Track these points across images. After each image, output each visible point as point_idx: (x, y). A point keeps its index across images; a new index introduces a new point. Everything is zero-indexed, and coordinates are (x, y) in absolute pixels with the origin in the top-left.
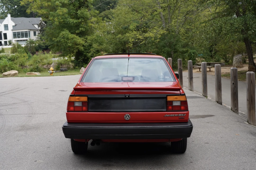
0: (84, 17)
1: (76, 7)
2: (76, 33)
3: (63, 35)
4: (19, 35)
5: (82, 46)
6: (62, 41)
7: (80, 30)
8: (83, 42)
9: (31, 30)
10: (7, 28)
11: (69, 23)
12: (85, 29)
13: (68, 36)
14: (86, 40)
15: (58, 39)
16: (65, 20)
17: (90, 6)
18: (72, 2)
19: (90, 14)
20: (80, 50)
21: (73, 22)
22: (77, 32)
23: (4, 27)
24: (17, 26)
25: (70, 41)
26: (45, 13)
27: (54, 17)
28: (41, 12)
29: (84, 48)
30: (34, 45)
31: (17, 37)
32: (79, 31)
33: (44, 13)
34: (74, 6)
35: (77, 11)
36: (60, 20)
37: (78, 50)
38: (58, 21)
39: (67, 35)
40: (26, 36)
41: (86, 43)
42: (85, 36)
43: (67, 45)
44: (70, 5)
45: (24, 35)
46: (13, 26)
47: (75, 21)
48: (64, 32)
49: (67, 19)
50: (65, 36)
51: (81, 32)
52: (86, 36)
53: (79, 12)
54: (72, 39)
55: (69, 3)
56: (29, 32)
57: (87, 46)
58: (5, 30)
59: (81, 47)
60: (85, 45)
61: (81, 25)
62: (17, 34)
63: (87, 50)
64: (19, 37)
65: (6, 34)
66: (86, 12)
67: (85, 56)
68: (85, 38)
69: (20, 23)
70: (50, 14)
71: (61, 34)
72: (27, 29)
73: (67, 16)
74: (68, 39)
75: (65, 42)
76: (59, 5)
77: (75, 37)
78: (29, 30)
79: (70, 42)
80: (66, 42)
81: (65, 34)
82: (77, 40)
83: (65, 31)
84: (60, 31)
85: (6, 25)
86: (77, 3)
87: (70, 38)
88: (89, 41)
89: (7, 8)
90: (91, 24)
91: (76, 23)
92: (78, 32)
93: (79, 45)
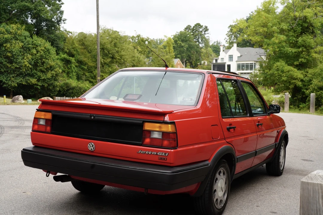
0: (305, 46)
1: (296, 33)
2: (294, 65)
3: (277, 67)
4: (243, 68)
5: (300, 80)
6: (275, 74)
7: (300, 61)
8: (302, 76)
9: (257, 62)
10: (231, 58)
11: (287, 52)
12: (306, 60)
13: (284, 68)
14: (306, 73)
15: (271, 72)
16: (282, 49)
17: (316, 32)
18: (293, 28)
19: (315, 42)
20: (298, 86)
21: (292, 52)
22: (295, 63)
23: (229, 57)
24: (242, 56)
25: (285, 74)
26: (259, 40)
27: (268, 45)
28: (254, 39)
29: (303, 83)
30: (258, 79)
31: (241, 69)
32: (298, 62)
33: (257, 40)
34: (295, 32)
35: (298, 39)
36: (276, 49)
37: (294, 85)
38: (272, 50)
39: (281, 67)
40: (251, 69)
41: (306, 78)
42: (306, 69)
43: (281, 80)
44: (289, 30)
45: (249, 68)
46: (238, 57)
47: (294, 50)
48: (278, 64)
49: (284, 48)
50: (279, 68)
51: (301, 63)
52: (308, 69)
53: (300, 40)
54: (289, 71)
55: (288, 29)
56: (255, 64)
57: (308, 81)
58: (229, 61)
59: (299, 82)
60: (304, 80)
61: (302, 55)
62: (241, 66)
63: (307, 86)
64: (243, 70)
65: (230, 65)
66: (308, 40)
67: (304, 93)
68: (306, 71)
69: (246, 54)
70: (264, 42)
71: (275, 65)
72: (253, 61)
73: (284, 44)
74: (283, 72)
75: (279, 75)
76: (277, 31)
77: (292, 70)
78: (255, 61)
79: (285, 76)
80: (281, 75)
81: (280, 65)
82: (294, 74)
83: (281, 62)
84: (275, 62)
85: (230, 55)
86: (298, 29)
87: (286, 70)
88: (310, 76)
89: (236, 37)
90: (314, 55)
91: (295, 52)
92: (297, 64)
93: (296, 80)
